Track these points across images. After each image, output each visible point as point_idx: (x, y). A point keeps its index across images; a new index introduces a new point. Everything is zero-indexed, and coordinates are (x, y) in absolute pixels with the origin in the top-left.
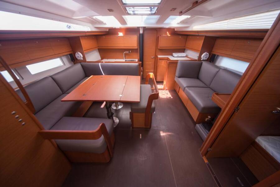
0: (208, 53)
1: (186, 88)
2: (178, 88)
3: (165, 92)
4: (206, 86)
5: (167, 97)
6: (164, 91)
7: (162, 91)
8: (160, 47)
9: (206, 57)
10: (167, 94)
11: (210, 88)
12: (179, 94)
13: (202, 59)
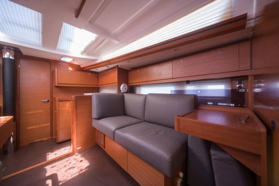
0: (126, 85)
1: (117, 131)
2: (102, 139)
3: (75, 159)
4: (141, 121)
5: (82, 170)
6: (74, 157)
7: (68, 159)
8: (58, 84)
9: (125, 88)
10: (81, 161)
11: (145, 121)
12: (106, 150)
13: (122, 92)
